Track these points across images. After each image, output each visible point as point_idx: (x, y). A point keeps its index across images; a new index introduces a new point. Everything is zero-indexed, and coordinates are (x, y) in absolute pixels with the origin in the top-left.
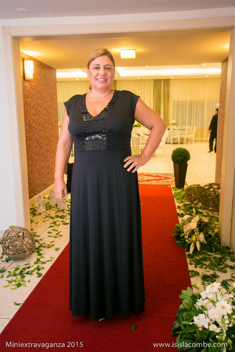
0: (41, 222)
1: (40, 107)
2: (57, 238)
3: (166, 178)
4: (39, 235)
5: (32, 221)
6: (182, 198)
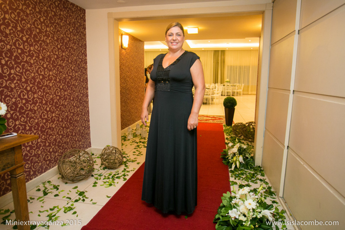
0: (129, 146)
1: (132, 67)
2: (139, 156)
3: (220, 119)
4: (127, 153)
5: (123, 144)
6: (230, 132)
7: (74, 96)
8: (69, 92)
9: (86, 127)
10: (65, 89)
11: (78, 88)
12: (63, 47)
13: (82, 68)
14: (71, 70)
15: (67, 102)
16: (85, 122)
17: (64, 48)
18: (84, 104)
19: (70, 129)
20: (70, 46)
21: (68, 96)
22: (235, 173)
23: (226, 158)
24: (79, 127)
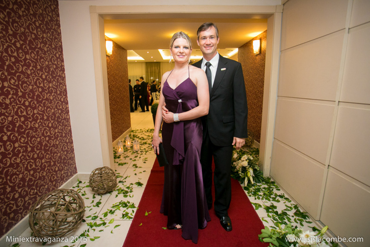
4: (122, 176)
7: (49, 114)
8: (40, 110)
9: (69, 151)
10: (34, 106)
11: (53, 102)
12: (26, 47)
13: (58, 76)
14: (41, 79)
15: (39, 123)
16: (67, 145)
17: (27, 49)
18: (64, 122)
19: (46, 159)
20: (38, 46)
21: (39, 115)
22: (251, 191)
23: (233, 171)
24: (59, 152)
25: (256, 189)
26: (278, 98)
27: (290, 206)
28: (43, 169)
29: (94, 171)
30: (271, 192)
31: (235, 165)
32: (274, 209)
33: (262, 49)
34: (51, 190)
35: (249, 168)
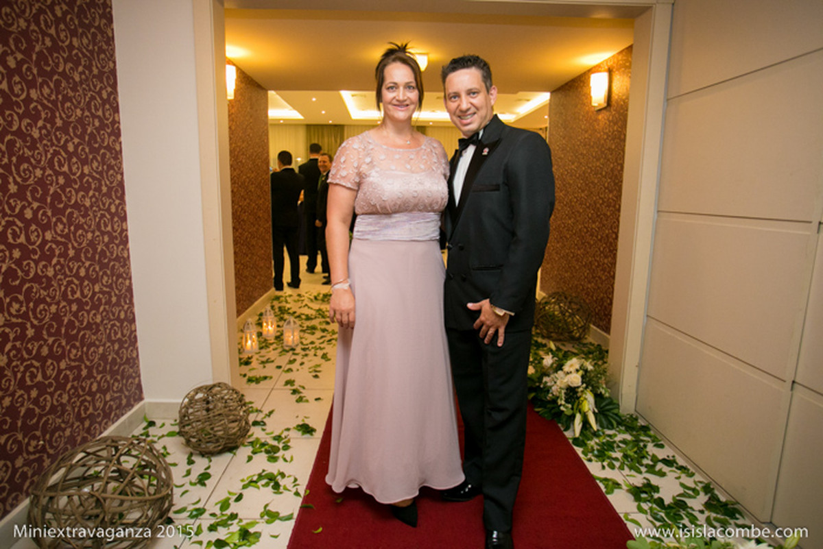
4: (259, 408)
7: (80, 244)
8: (59, 232)
9: (126, 341)
10: (45, 222)
11: (92, 215)
12: (29, 69)
13: (105, 148)
14: (63, 153)
15: (55, 265)
16: (122, 325)
17: (32, 73)
18: (116, 267)
19: (70, 359)
20: (58, 69)
21: (58, 247)
22: (590, 447)
23: (544, 399)
24: (102, 343)
25: (603, 443)
26: (658, 216)
27: (693, 486)
28: (61, 386)
29: (192, 393)
30: (641, 451)
31: (549, 384)
32: (653, 494)
33: (615, 96)
34: (78, 442)
35: (585, 391)
